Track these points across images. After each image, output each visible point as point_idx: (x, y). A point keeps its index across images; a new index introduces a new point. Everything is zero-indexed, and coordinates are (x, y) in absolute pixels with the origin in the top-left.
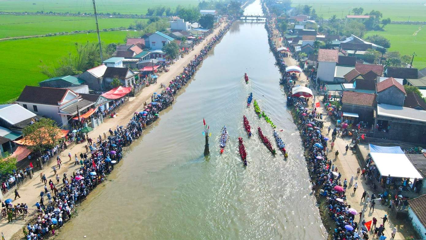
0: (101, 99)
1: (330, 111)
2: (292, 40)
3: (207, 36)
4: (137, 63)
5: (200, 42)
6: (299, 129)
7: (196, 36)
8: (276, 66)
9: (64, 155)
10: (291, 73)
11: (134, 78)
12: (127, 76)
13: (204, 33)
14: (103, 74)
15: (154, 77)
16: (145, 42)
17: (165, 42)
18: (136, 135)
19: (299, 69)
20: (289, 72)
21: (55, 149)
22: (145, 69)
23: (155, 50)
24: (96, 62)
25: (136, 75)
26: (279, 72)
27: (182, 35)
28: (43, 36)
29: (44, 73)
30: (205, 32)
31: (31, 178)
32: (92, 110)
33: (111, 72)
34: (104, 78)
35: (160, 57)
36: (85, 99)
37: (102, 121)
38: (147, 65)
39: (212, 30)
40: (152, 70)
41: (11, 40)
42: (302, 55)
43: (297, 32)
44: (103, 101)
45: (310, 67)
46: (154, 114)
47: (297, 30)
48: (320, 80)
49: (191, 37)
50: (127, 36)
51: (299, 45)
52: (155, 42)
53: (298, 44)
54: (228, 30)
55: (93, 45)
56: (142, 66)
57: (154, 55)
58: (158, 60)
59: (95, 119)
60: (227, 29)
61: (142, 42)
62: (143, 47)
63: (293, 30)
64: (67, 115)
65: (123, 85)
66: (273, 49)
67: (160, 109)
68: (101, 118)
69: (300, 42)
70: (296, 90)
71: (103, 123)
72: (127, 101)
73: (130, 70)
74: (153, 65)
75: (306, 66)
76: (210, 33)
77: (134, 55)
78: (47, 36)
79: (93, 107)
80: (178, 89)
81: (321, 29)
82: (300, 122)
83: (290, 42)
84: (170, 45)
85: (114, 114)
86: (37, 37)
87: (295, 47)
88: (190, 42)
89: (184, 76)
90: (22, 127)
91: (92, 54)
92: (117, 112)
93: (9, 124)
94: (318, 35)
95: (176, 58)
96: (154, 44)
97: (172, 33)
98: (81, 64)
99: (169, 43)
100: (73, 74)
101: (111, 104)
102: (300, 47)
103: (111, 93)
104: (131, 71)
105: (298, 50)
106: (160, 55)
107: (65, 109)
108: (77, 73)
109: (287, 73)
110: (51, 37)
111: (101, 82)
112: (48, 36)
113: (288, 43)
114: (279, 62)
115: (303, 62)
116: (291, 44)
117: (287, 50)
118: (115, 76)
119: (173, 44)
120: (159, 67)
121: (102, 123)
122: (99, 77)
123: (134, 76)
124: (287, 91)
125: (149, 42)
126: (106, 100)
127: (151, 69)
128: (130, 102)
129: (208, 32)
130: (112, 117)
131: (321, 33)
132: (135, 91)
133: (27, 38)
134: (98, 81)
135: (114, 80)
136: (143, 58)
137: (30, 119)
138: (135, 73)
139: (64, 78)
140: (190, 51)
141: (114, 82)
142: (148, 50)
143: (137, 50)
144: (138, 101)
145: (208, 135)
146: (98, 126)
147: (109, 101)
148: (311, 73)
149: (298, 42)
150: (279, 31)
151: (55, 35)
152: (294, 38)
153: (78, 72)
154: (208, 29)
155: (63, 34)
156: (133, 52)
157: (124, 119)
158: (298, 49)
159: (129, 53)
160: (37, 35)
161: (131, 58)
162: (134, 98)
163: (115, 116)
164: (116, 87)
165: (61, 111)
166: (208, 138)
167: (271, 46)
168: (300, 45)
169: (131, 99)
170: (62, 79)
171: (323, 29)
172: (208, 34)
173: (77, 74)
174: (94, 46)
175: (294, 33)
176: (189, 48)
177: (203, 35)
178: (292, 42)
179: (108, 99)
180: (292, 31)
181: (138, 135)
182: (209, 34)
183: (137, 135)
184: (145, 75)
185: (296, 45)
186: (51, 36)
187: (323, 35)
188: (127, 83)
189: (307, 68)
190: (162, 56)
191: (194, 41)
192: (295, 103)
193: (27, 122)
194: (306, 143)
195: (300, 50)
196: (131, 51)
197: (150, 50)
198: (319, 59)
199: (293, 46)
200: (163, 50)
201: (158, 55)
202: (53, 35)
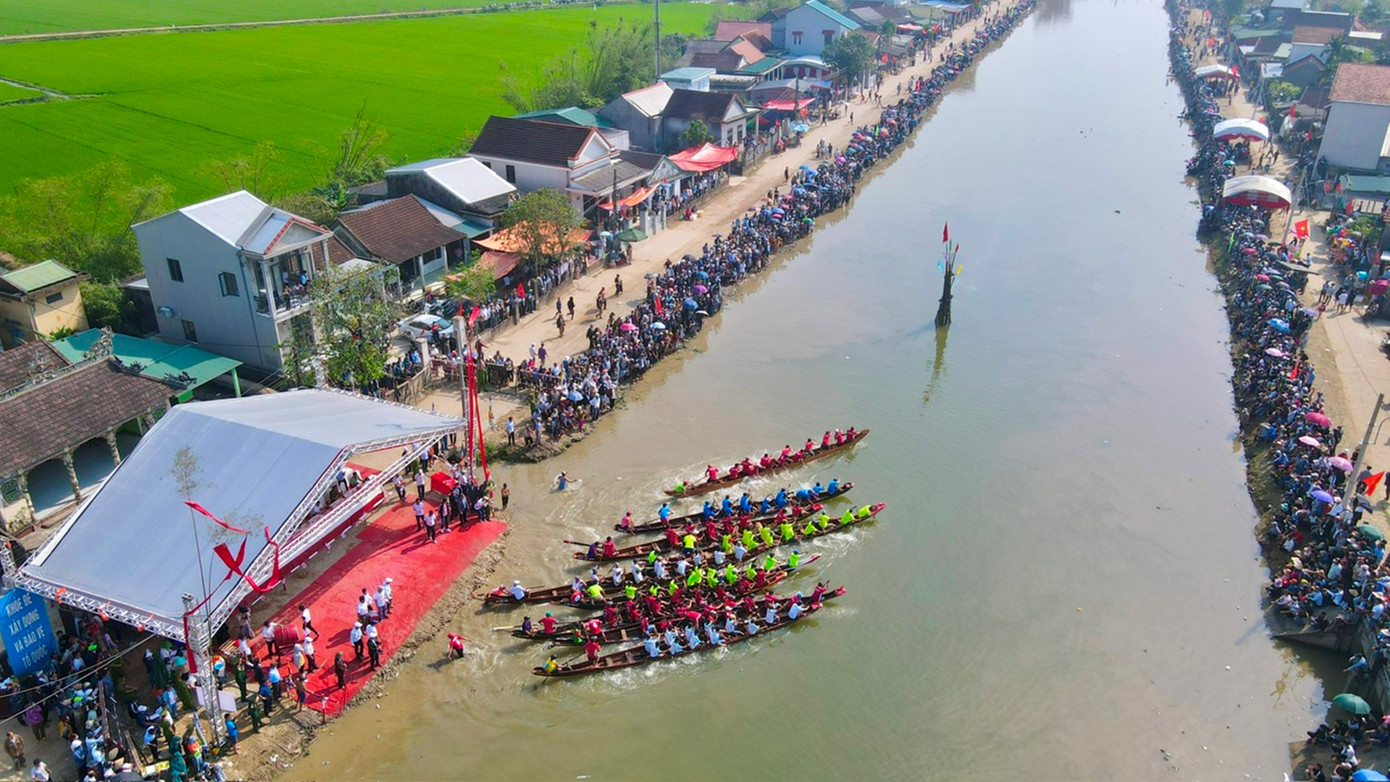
0: (664, 166)
1: (1342, 247)
2: (1254, 45)
3: (958, 27)
4: (750, 88)
5: (937, 43)
6: (1226, 292)
7: (925, 22)
8: (1184, 124)
9: (581, 288)
10: (1233, 142)
11: (744, 123)
12: (729, 116)
13: (951, 15)
14: (663, 108)
15: (797, 128)
16: (773, 30)
17: (833, 32)
18: (754, 264)
19: (1264, 130)
20: (1225, 138)
21: (564, 268)
22: (771, 106)
23: (799, 56)
24: (637, 80)
25: (750, 117)
26: (1191, 139)
27: (881, 17)
28: (474, 12)
29: (509, 99)
30: (954, 14)
31: (516, 324)
32: (643, 190)
33: (682, 102)
34: (663, 119)
35: (813, 74)
36: (626, 160)
37: (663, 224)
38: (778, 94)
39: (976, 8)
40: (792, 109)
41: (394, 18)
42: (1283, 90)
43: (1280, 19)
44: (668, 171)
45: (1303, 125)
46: (799, 217)
47: (1282, 11)
48: (1329, 164)
49: (909, 26)
50: (714, 16)
51: (1276, 58)
52: (801, 33)
53: (1276, 54)
54: (1032, 11)
55: (634, 31)
56: (762, 97)
57: (796, 71)
58: (811, 84)
59: (650, 214)
60: (1027, 8)
61: (765, 30)
62: (765, 46)
63: (1265, 11)
64: (585, 196)
65: (716, 142)
66: (1181, 72)
67: (815, 212)
68: (662, 214)
69: (1284, 51)
70: (1237, 185)
71: (666, 228)
72: (724, 183)
73: (737, 101)
74: (796, 95)
75: (1288, 123)
76: (971, 17)
77: (741, 66)
78: (484, 11)
79: (643, 183)
80: (866, 164)
81: (1375, 10)
82: (1233, 271)
83: (1246, 50)
84: (846, 43)
85: (693, 211)
86: (460, 13)
87: (1263, 66)
88: (905, 39)
89: (885, 130)
90: (489, 210)
91: (629, 55)
92: (701, 208)
93: (460, 202)
94: (1355, 29)
95: (861, 82)
96: (798, 37)
97: (853, 10)
98: (600, 81)
99: (843, 36)
100: (583, 106)
101: (684, 185)
102: (1280, 65)
103: (682, 158)
104: (740, 104)
105: (1271, 76)
106: (814, 71)
107: (582, 180)
108: (589, 103)
109: (1218, 140)
110: (495, 14)
111: (656, 130)
112: (488, 11)
113: (1240, 51)
114: (1195, 110)
115: (1281, 110)
116: (1248, 55)
117: (1230, 72)
118: (694, 115)
119: (856, 39)
120: (811, 104)
121: (663, 228)
122: (652, 115)
123: (745, 120)
124: (1205, 194)
125: (783, 31)
126: (676, 171)
127: (791, 107)
128: (731, 187)
129: (964, 14)
130: (687, 217)
131: (1370, 25)
132: (747, 159)
133: (433, 16)
134: (649, 125)
135: (692, 125)
136: (767, 75)
137: (506, 196)
138: (749, 110)
139: (560, 113)
140: (903, 68)
141: (690, 131)
142: (779, 55)
143: (749, 53)
144: (755, 186)
145: (953, 271)
146: (654, 233)
147: (683, 176)
148: (1302, 145)
149: (1276, 48)
150: (1215, 15)
151: (507, 8)
152: (1262, 38)
153: (594, 101)
154: (963, 4)
155: (527, 6)
156: (739, 57)
157: (718, 225)
158: (1270, 70)
159: (727, 60)
160: (459, 7)
161: (732, 74)
162: (743, 178)
163: (694, 216)
164: (695, 144)
165: (572, 183)
166: (952, 278)
167: (1177, 62)
168: (1282, 60)
169: (734, 181)
170: (558, 113)
171: (1379, 11)
172: (964, 20)
173: (591, 107)
174: (637, 32)
175: (1266, 22)
176: (901, 57)
177: (946, 21)
178: (1256, 50)
179: (682, 171)
180: (1260, 15)
181: (759, 262)
182: (966, 22)
183: (756, 263)
184: (771, 120)
185: (1268, 59)
186: (494, 10)
187: (1377, 31)
188: (724, 135)
189: (1291, 131)
190: (819, 73)
191: (916, 39)
192: (1226, 223)
193: (500, 201)
194: (1241, 325)
195: (1279, 74)
196: (732, 53)
197: (785, 54)
198: (1335, 95)
199: (1254, 62)
200: (824, 56)
201: (808, 71)
202: (501, 10)
